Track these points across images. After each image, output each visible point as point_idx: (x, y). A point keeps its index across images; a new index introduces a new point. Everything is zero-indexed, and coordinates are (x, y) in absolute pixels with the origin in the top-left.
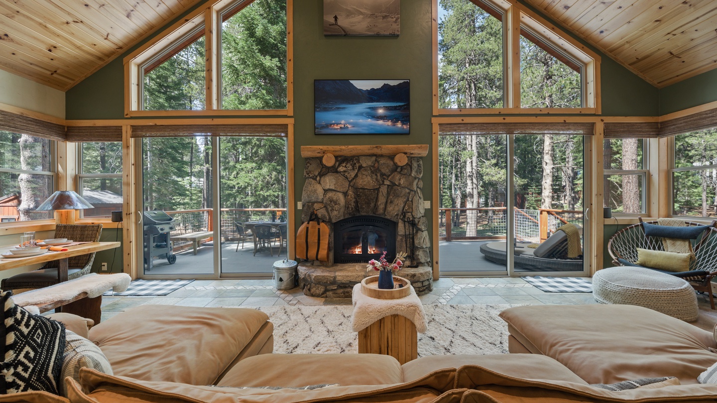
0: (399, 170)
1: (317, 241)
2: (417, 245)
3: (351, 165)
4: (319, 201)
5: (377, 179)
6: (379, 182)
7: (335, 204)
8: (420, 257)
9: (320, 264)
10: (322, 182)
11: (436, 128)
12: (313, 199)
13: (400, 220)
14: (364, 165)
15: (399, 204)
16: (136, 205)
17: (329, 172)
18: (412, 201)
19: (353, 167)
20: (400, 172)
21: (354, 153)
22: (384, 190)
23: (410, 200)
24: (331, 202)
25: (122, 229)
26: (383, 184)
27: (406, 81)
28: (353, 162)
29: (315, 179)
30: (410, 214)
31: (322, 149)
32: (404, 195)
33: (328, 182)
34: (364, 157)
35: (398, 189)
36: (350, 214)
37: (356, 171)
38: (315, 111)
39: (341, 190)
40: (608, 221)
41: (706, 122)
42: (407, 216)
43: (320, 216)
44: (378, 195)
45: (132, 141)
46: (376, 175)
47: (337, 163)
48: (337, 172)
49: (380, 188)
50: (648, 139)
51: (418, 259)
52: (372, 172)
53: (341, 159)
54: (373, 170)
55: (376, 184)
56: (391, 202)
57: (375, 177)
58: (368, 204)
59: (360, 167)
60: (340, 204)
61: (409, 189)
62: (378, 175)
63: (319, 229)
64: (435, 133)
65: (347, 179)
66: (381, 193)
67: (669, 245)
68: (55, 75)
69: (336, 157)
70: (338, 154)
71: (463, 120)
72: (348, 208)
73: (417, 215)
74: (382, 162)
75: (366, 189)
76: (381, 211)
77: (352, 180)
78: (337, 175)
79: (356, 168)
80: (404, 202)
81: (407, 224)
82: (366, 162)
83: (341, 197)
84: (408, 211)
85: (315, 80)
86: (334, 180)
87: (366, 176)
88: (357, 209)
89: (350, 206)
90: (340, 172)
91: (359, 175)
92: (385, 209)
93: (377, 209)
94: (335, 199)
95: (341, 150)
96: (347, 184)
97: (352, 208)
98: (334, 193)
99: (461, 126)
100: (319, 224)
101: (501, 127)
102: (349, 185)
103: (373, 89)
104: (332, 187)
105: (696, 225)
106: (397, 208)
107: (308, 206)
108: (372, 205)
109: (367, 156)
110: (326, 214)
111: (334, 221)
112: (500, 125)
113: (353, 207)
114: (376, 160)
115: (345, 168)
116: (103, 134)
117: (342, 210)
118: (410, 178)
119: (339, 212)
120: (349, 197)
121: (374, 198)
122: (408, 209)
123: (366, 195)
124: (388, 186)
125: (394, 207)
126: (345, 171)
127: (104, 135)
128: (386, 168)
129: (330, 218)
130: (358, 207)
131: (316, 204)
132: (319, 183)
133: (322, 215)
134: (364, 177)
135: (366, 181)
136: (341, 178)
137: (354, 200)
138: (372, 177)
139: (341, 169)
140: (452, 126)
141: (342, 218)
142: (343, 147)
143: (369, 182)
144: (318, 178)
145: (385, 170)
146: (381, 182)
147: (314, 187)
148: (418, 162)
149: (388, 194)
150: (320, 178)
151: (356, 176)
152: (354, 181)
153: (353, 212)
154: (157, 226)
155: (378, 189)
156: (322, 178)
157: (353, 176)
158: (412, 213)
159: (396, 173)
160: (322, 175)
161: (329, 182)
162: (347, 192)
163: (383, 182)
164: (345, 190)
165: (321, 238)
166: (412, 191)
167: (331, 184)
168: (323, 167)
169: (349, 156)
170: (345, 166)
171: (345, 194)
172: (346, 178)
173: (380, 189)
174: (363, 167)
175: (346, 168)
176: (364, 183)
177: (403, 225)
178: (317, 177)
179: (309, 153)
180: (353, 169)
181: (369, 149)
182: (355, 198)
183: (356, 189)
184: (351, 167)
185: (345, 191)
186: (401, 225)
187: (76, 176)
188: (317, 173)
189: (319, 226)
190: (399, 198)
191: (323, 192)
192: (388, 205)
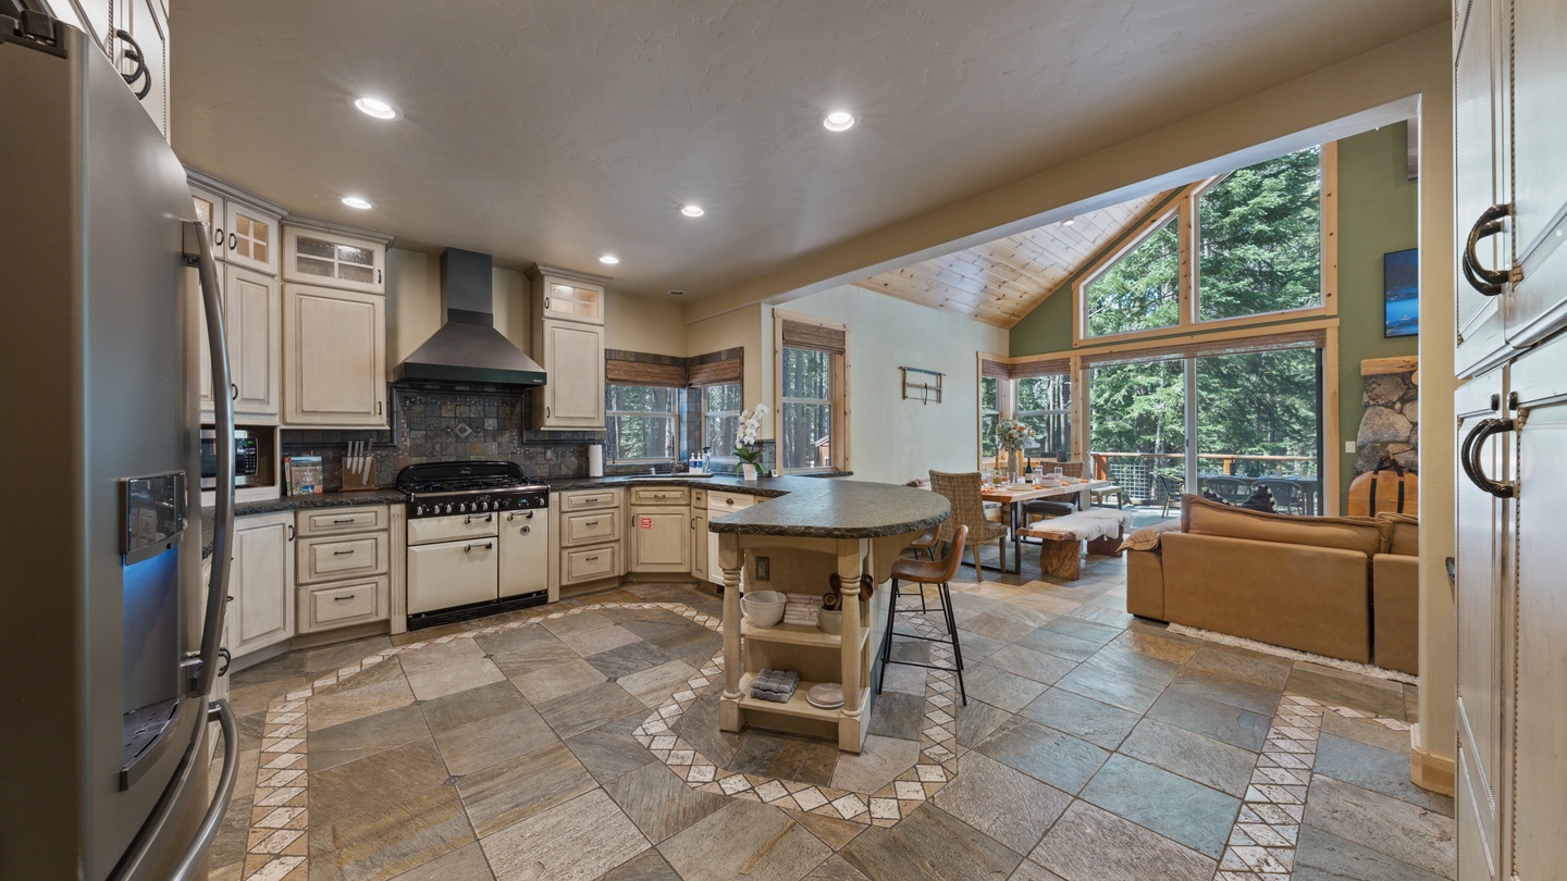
4: (1399, 439)
12: (1386, 437)
29: (1392, 407)
31: (1409, 362)
38: (1385, 302)
45: (1081, 373)
63: (1401, 485)
85: (1385, 253)
100: (1401, 474)
107: (1373, 448)
116: (1050, 367)
127: (1052, 369)
131: (1392, 445)
132: (1401, 413)
133: (1407, 462)
144: (1398, 406)
147: (1388, 419)
156: (1407, 405)
160: (1405, 400)
165: (1406, 496)
168: (1409, 388)
178: (1394, 403)
179: (1379, 369)
188: (1395, 398)
189: (1401, 479)
191: (1411, 428)
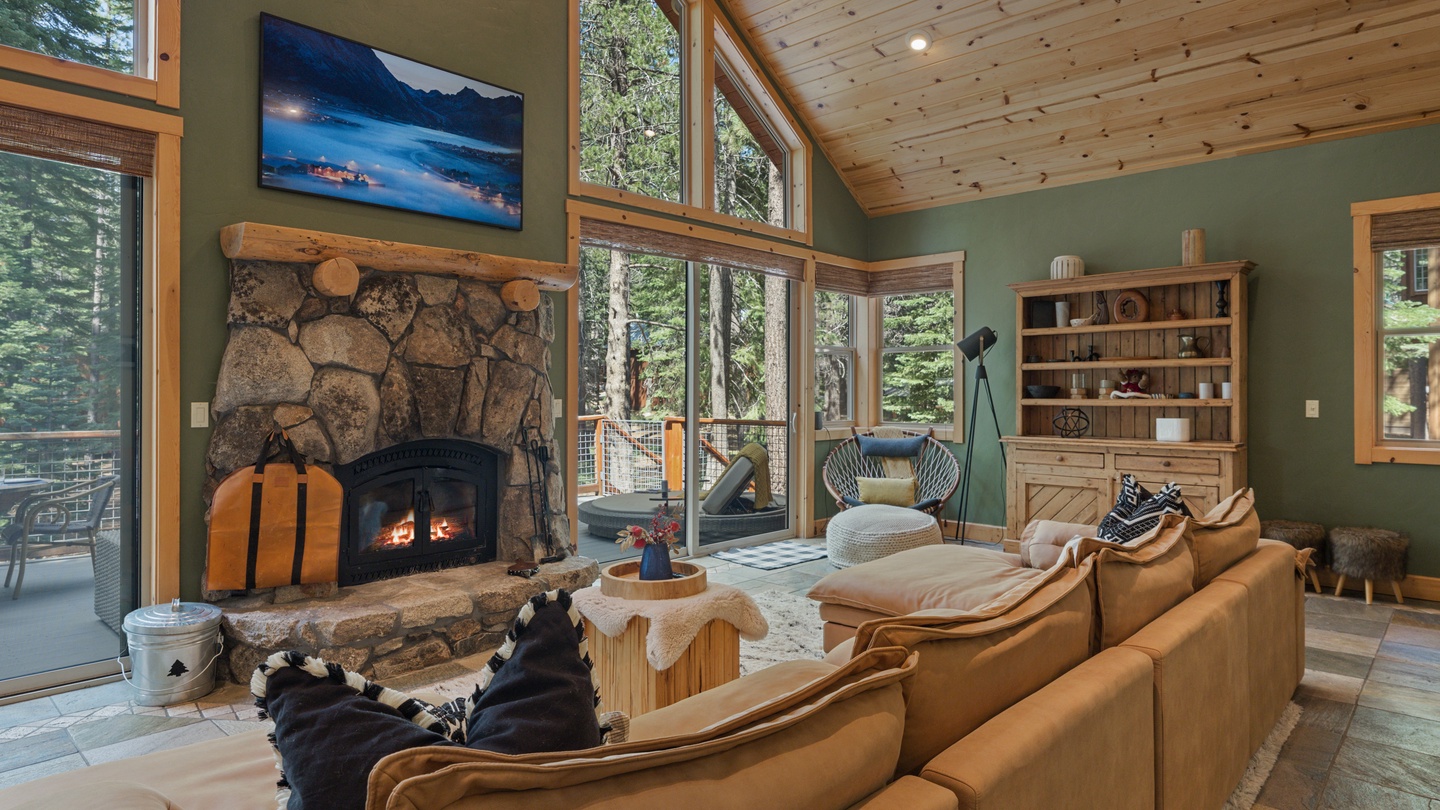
0: (512, 320)
1: (293, 524)
2: (552, 507)
3: (395, 297)
4: (293, 398)
5: (462, 342)
6: (467, 348)
7: (353, 409)
8: (558, 536)
9: (300, 596)
10: (306, 341)
11: (575, 227)
12: (273, 393)
13: (516, 449)
14: (429, 301)
15: (513, 407)
17: (329, 313)
18: (539, 400)
19: (401, 302)
20: (515, 327)
21: (406, 262)
22: (480, 369)
23: (536, 396)
24: (340, 402)
26: (479, 354)
27: (516, 95)
28: (399, 288)
29: (283, 332)
30: (535, 431)
31: (315, 242)
32: (525, 385)
33: (328, 341)
34: (427, 280)
35: (512, 369)
36: (394, 437)
37: (411, 316)
39: (370, 368)
40: (821, 435)
41: (922, 282)
42: (530, 438)
43: (299, 445)
44: (465, 382)
46: (461, 330)
48: (355, 314)
49: (470, 364)
50: (855, 297)
51: (558, 542)
52: (450, 320)
53: (373, 279)
54: (452, 315)
55: (460, 355)
56: (497, 402)
57: (457, 334)
58: (444, 406)
59: (421, 304)
60: (368, 409)
61: (534, 370)
62: (466, 329)
63: (302, 490)
64: (572, 238)
65: (387, 335)
66: (475, 378)
67: (890, 468)
69: (362, 270)
70: (365, 260)
71: (624, 217)
72: (391, 419)
73: (549, 433)
74: (473, 296)
75: (440, 367)
76: (474, 425)
77: (398, 341)
78: (358, 323)
79: (411, 307)
80: (524, 403)
81: (532, 459)
82: (433, 294)
83: (367, 385)
84: (532, 424)
85: (263, 15)
86: (346, 338)
87: (436, 330)
88: (416, 424)
89: (397, 414)
90: (366, 316)
91: (419, 327)
92: (483, 420)
93: (464, 420)
94: (351, 393)
95: (378, 252)
96: (386, 350)
97: (403, 419)
98: (346, 375)
99: (618, 228)
100: (301, 471)
101: (686, 245)
102: (391, 354)
103: (435, 93)
104: (342, 358)
105: (913, 435)
106: (510, 418)
107: (250, 416)
108: (453, 410)
109: (435, 275)
110: (321, 438)
111: (347, 458)
112: (683, 240)
113: (405, 415)
114: (459, 290)
115: (379, 305)
117: (372, 426)
118: (536, 342)
119: (364, 432)
120: (395, 388)
121: (458, 390)
122: (533, 419)
123: (439, 383)
124: (490, 359)
125: (503, 416)
126: (379, 314)
128: (484, 314)
129: (335, 453)
130: (419, 415)
131: (280, 411)
132: (298, 344)
133: (307, 443)
134: (429, 334)
135: (436, 344)
136: (369, 333)
137: (408, 396)
138: (449, 334)
139: (369, 306)
140: (605, 227)
141: (371, 449)
142: (379, 244)
143: (443, 347)
144: (293, 329)
145: (485, 321)
146: (473, 349)
147: (279, 355)
148: (548, 303)
149: (490, 380)
150: (299, 327)
151: (410, 329)
152: (405, 342)
153: (404, 430)
155: (467, 369)
156: (307, 330)
157: (402, 329)
158: (539, 429)
159: (506, 328)
160: (302, 319)
161: (331, 340)
162: (384, 374)
163: (478, 349)
164: (378, 367)
165: (309, 513)
166: (540, 375)
167: (339, 350)
168: (309, 296)
169: (386, 269)
170: (380, 300)
171: (380, 380)
172: (384, 332)
173: (473, 368)
174: (428, 306)
175: (383, 304)
176: (433, 350)
177: (523, 460)
178: (288, 323)
179: (269, 247)
180: (402, 309)
181: (447, 259)
182: (409, 391)
183: (411, 367)
184: (393, 304)
185: (380, 372)
186: (519, 459)
188: (289, 314)
189: (302, 479)
190: (517, 393)
191: (312, 374)
192: (490, 410)
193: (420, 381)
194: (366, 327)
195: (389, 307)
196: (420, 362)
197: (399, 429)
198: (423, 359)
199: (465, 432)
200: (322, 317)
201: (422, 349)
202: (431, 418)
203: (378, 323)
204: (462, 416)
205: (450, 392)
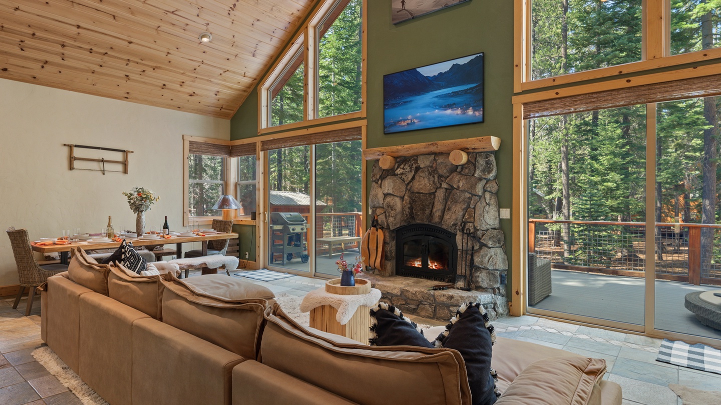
0: (457, 170)
1: (375, 248)
2: (477, 264)
3: (409, 166)
5: (434, 182)
6: (435, 185)
7: (392, 210)
8: (480, 280)
9: (378, 273)
11: (520, 111)
12: (377, 204)
13: (458, 232)
14: (422, 166)
15: (457, 212)
16: (264, 207)
17: (388, 175)
18: (474, 208)
19: (411, 168)
20: (460, 173)
21: (411, 152)
22: (440, 194)
23: (472, 206)
24: (388, 207)
25: (255, 226)
26: (440, 187)
27: (478, 55)
28: (411, 162)
29: (377, 183)
30: (471, 224)
31: (380, 151)
32: (463, 201)
34: (422, 157)
35: (456, 193)
36: (405, 221)
37: (414, 173)
38: (384, 109)
39: (398, 195)
42: (467, 227)
43: (380, 222)
44: (434, 200)
45: (262, 153)
46: (434, 177)
47: (397, 165)
48: (395, 175)
49: (436, 191)
51: (477, 282)
52: (429, 173)
53: (401, 160)
54: (430, 171)
55: (432, 188)
56: (449, 209)
57: (432, 179)
58: (423, 210)
59: (418, 169)
60: (396, 210)
61: (470, 193)
62: (436, 176)
63: (377, 236)
64: (516, 117)
65: (404, 182)
66: (438, 198)
68: (222, 110)
69: (395, 158)
70: (396, 155)
71: (557, 93)
72: (404, 214)
73: (481, 226)
74: (439, 161)
75: (422, 193)
76: (437, 219)
77: (408, 184)
78: (395, 178)
79: (414, 170)
80: (463, 210)
81: (465, 236)
82: (423, 163)
83: (398, 200)
84: (469, 220)
85: (384, 76)
86: (392, 184)
87: (424, 178)
88: (412, 216)
89: (405, 212)
90: (397, 175)
91: (417, 177)
92: (442, 217)
93: (432, 216)
94: (392, 204)
95: (398, 151)
96: (403, 188)
97: (406, 214)
98: (392, 197)
99: (555, 102)
102: (406, 189)
103: (441, 74)
104: (390, 192)
106: (454, 217)
108: (428, 212)
109: (426, 154)
110: (385, 220)
111: (392, 228)
113: (407, 213)
114: (435, 159)
115: (403, 171)
116: (247, 149)
117: (399, 217)
118: (473, 179)
119: (395, 219)
120: (405, 202)
121: (430, 203)
122: (468, 218)
123: (421, 200)
124: (446, 189)
125: (451, 216)
126: (402, 174)
127: (248, 151)
128: (444, 169)
129: (388, 225)
130: (413, 213)
131: (378, 209)
132: (381, 187)
134: (421, 180)
135: (423, 184)
136: (398, 181)
137: (409, 205)
138: (429, 179)
139: (399, 171)
140: (542, 104)
141: (398, 225)
142: (400, 147)
143: (425, 185)
145: (443, 171)
146: (438, 185)
148: (487, 158)
149: (446, 199)
150: (381, 181)
151: (413, 178)
152: (411, 184)
153: (407, 219)
154: (289, 226)
155: (434, 193)
157: (410, 179)
158: (474, 223)
159: (455, 174)
161: (388, 185)
162: (404, 196)
163: (441, 184)
164: (402, 194)
165: (379, 246)
166: (475, 195)
167: (389, 189)
168: (384, 170)
169: (407, 156)
170: (403, 169)
171: (402, 198)
172: (403, 180)
173: (437, 194)
174: (421, 168)
175: (404, 169)
176: (421, 186)
177: (461, 238)
178: (378, 180)
180: (411, 171)
181: (425, 147)
182: (410, 203)
183: (412, 194)
184: (408, 169)
185: (402, 196)
186: (459, 238)
187: (236, 183)
188: (378, 178)
189: (377, 232)
190: (458, 205)
191: (383, 197)
192: (446, 213)
193: (415, 199)
194: (398, 179)
195: (406, 171)
196: (415, 191)
197: (406, 218)
198: (416, 190)
199: (433, 222)
200: (386, 177)
201: (416, 187)
202: (418, 215)
203: (401, 177)
204: (431, 214)
205: (426, 204)
